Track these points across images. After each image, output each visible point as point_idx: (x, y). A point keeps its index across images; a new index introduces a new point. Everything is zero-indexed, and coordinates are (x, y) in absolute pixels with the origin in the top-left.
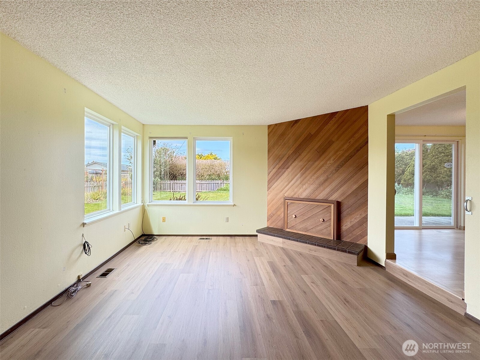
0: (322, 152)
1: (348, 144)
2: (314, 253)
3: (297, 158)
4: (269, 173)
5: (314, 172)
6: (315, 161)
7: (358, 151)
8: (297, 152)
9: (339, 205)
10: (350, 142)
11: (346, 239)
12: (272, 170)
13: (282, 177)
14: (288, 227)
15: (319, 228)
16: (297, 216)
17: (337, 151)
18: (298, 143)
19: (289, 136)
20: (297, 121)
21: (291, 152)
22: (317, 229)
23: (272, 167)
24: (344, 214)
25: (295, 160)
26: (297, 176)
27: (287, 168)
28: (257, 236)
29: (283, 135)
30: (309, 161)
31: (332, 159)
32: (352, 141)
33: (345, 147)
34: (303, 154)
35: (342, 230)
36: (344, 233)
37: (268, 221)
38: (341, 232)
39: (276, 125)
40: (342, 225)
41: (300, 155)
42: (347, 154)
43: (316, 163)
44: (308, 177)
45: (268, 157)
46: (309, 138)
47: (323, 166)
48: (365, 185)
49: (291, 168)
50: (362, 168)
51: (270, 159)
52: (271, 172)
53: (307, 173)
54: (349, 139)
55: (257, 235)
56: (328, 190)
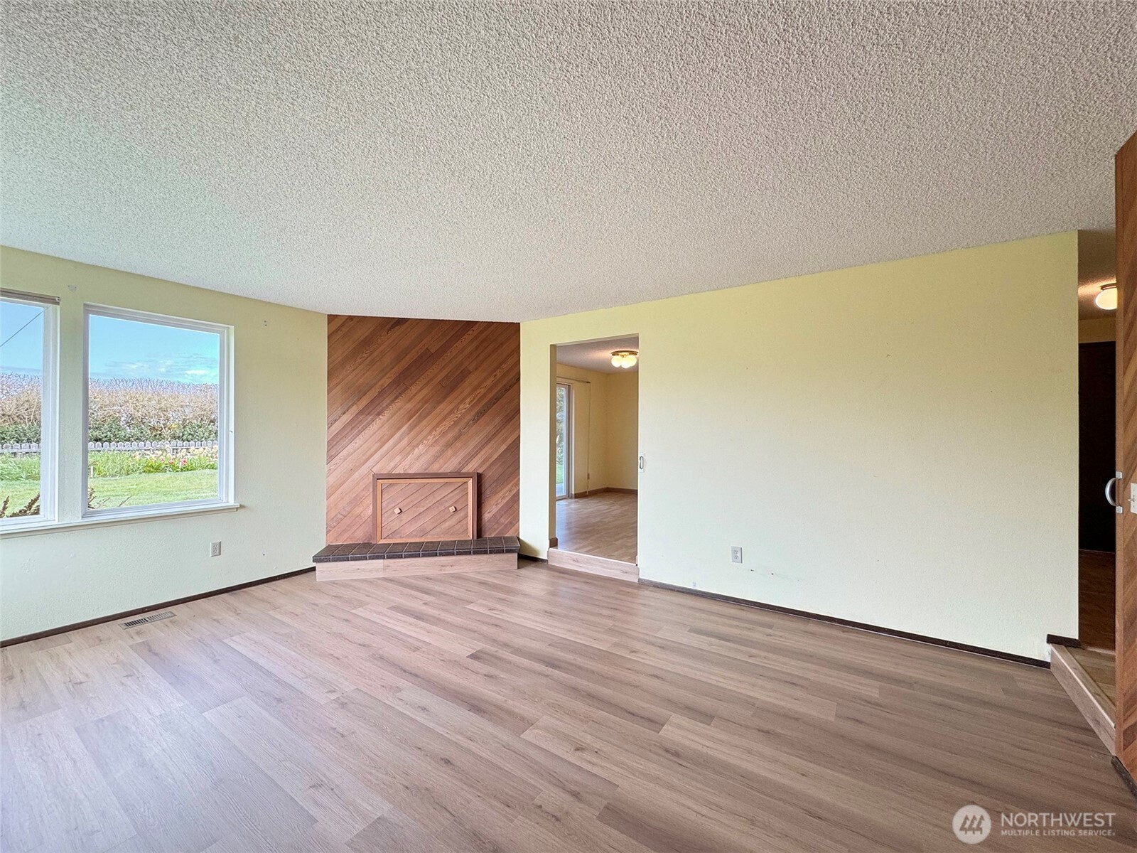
0: (449, 387)
1: (492, 379)
2: (449, 570)
3: (400, 394)
4: (332, 424)
5: (435, 423)
6: (439, 402)
7: (507, 391)
8: (402, 382)
9: (479, 479)
10: (495, 375)
11: (489, 534)
12: (340, 417)
13: (366, 431)
14: (385, 535)
15: (447, 524)
16: (403, 511)
17: (476, 388)
18: (404, 364)
19: (383, 347)
20: (400, 322)
21: (386, 381)
22: (443, 526)
23: (339, 411)
24: (487, 491)
25: (396, 398)
26: (403, 430)
27: (379, 414)
28: (313, 569)
29: (366, 343)
30: (426, 402)
31: (468, 400)
32: (499, 374)
33: (489, 382)
34: (414, 389)
35: (483, 520)
36: (487, 524)
37: (328, 532)
38: (483, 524)
39: (351, 318)
40: (483, 512)
41: (407, 388)
42: (490, 396)
43: (442, 406)
44: (424, 433)
45: (328, 386)
46: (424, 361)
47: (451, 412)
48: (515, 446)
49: (387, 413)
50: (512, 418)
51: (333, 392)
52: (336, 421)
53: (424, 423)
54: (494, 370)
55: (315, 567)
56: (461, 455)
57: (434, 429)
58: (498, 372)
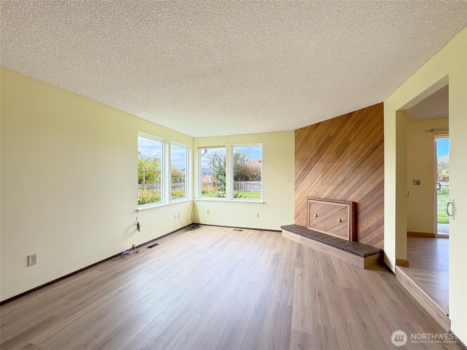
0: (340, 152)
1: (364, 144)
3: (318, 160)
4: (296, 175)
5: (333, 172)
6: (334, 162)
7: (374, 150)
8: (319, 154)
9: (355, 206)
10: (366, 142)
11: (364, 240)
12: (298, 172)
13: (306, 178)
14: (310, 226)
15: (337, 228)
16: (318, 216)
17: (354, 152)
18: (320, 145)
19: (312, 138)
20: (318, 124)
21: (313, 154)
22: (335, 229)
23: (298, 169)
24: (361, 215)
26: (319, 177)
27: (310, 170)
28: (281, 231)
29: (307, 138)
30: (329, 162)
31: (349, 160)
32: (368, 140)
33: (361, 147)
34: (324, 156)
35: (358, 232)
36: (361, 235)
37: (295, 219)
38: (359, 234)
39: (301, 129)
40: (358, 227)
41: (321, 156)
42: (363, 154)
43: (335, 164)
44: (328, 178)
45: (295, 159)
46: (329, 140)
47: (341, 166)
48: (382, 185)
49: (313, 169)
50: (378, 168)
51: (297, 161)
52: (297, 173)
53: (327, 173)
54: (366, 139)
55: (282, 231)
56: (345, 191)
57: (332, 176)
58: (368, 139)
